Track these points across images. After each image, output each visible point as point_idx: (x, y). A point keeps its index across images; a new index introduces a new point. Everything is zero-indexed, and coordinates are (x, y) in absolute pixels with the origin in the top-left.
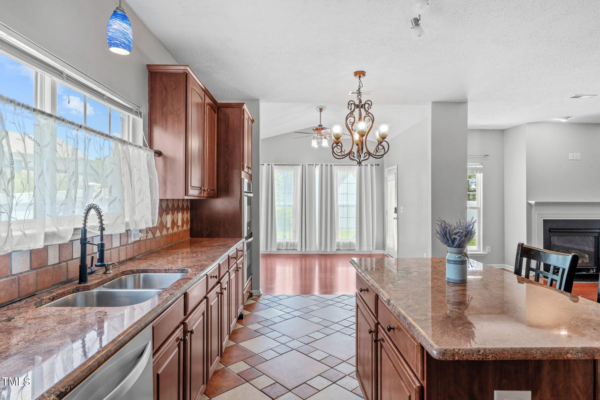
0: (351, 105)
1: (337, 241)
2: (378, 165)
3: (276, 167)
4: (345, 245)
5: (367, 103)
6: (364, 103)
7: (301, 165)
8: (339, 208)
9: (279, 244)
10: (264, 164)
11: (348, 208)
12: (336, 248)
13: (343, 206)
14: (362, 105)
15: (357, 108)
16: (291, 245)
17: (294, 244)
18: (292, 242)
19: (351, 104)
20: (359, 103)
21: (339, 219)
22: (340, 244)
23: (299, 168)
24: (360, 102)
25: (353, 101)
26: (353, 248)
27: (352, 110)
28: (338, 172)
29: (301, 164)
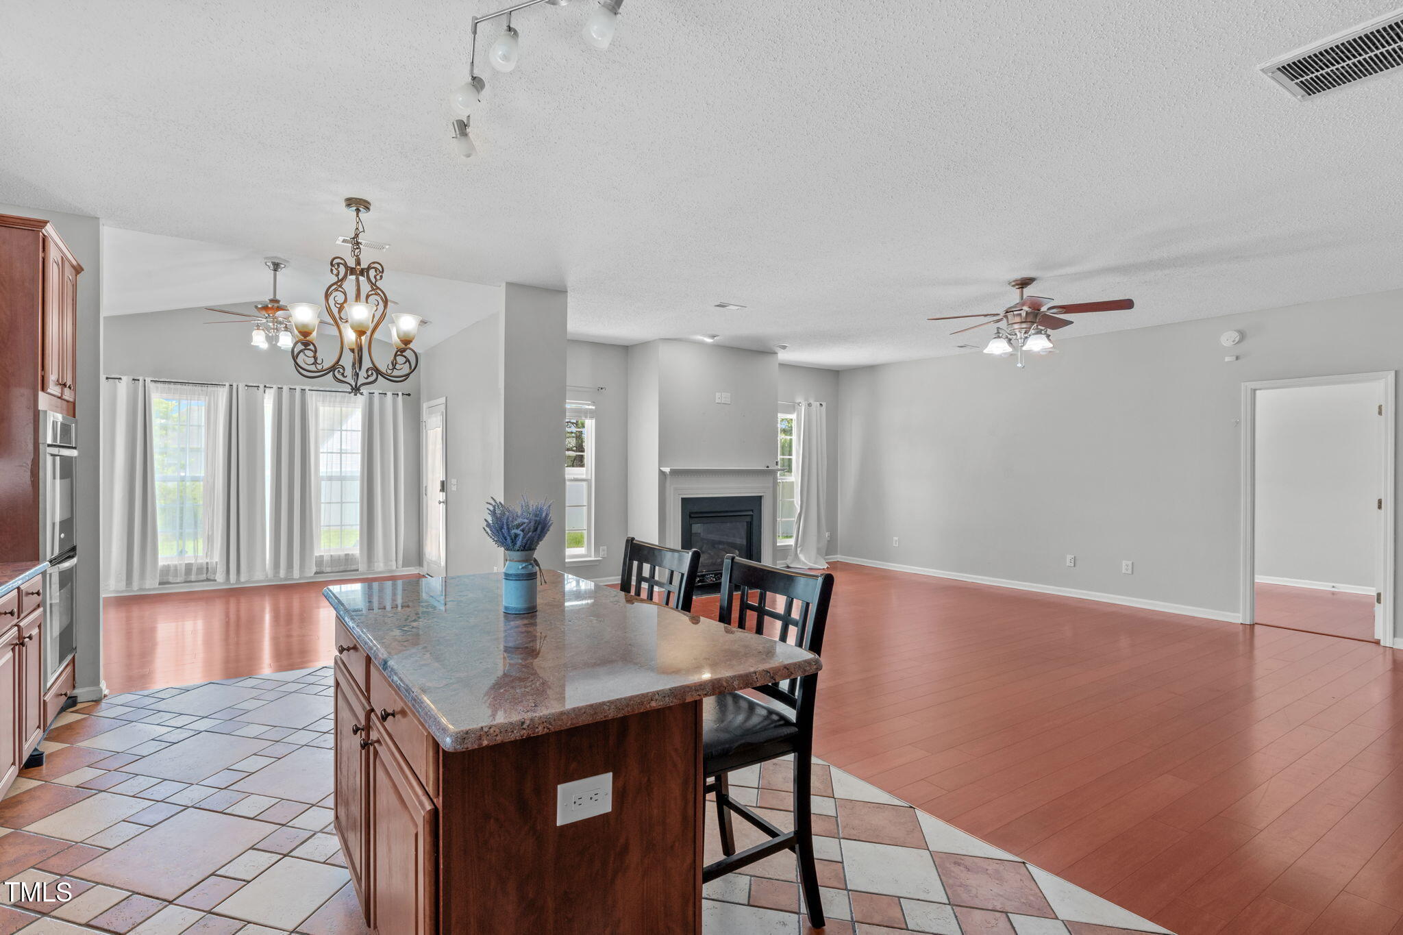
0: (338, 266)
1: (317, 554)
2: (409, 395)
3: (157, 388)
4: (335, 561)
5: (374, 268)
6: (366, 267)
7: (227, 389)
8: (323, 482)
9: (166, 570)
10: (122, 377)
11: (343, 482)
12: (314, 569)
13: (330, 478)
14: (363, 270)
15: (351, 274)
16: (200, 570)
17: (207, 568)
18: (202, 563)
19: (338, 264)
20: (356, 266)
21: (323, 506)
22: (323, 561)
23: (222, 394)
24: (358, 262)
25: (342, 259)
26: (354, 567)
27: (340, 277)
28: (320, 404)
29: (227, 384)
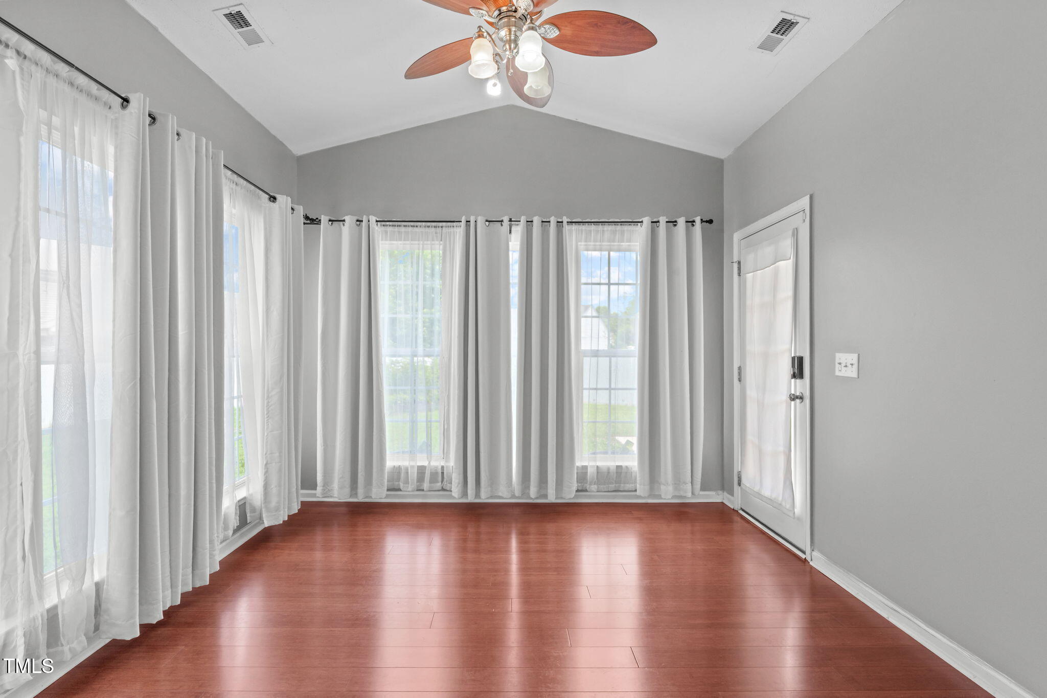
1: (578, 463)
2: (710, 222)
4: (602, 476)
7: (463, 224)
8: (585, 358)
9: (397, 471)
11: (613, 359)
12: (575, 486)
13: (596, 354)
16: (434, 475)
17: (443, 473)
18: (437, 467)
21: (585, 393)
22: (587, 473)
23: (458, 232)
26: (629, 486)
28: (582, 244)
29: (463, 219)
